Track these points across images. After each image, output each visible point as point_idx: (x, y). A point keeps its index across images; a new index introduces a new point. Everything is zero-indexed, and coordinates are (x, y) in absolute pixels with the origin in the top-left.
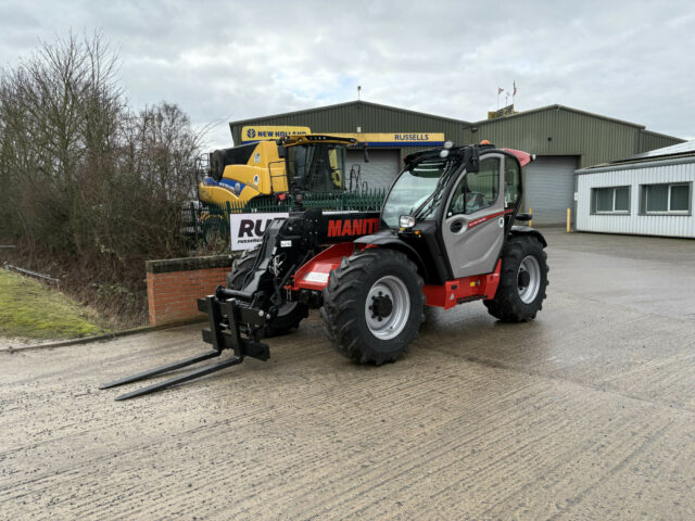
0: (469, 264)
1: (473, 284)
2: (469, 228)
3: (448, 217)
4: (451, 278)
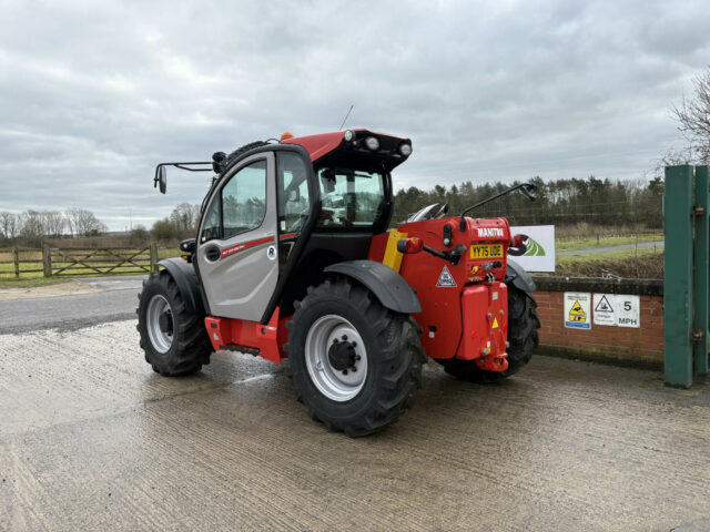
2: (223, 256)
3: (202, 243)
4: (211, 314)
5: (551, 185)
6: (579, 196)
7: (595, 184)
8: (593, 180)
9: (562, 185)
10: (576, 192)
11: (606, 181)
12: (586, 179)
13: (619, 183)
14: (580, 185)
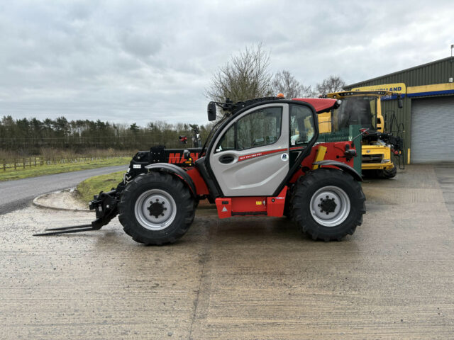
0: (242, 187)
1: (259, 203)
2: (239, 160)
3: (215, 152)
4: (221, 195)
5: (73, 123)
6: (91, 132)
7: (100, 124)
8: (99, 122)
9: (80, 123)
10: (89, 128)
11: (107, 123)
12: (95, 121)
13: (114, 125)
14: (92, 124)
